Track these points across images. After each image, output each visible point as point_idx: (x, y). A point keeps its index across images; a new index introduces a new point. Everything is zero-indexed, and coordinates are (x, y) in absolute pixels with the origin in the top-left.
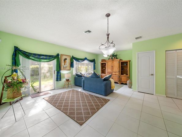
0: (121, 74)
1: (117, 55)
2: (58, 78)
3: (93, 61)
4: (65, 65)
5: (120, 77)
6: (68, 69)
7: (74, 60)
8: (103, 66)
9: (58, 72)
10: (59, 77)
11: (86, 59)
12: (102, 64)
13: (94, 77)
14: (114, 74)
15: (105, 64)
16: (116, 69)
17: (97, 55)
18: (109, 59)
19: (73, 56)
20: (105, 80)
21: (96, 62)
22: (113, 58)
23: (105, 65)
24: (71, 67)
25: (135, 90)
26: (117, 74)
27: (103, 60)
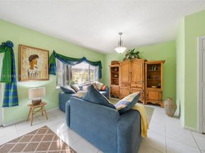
0: (148, 87)
1: (138, 53)
2: (8, 99)
3: (98, 64)
4: (32, 68)
5: (145, 91)
6: (44, 78)
7: (57, 60)
8: (115, 71)
9: (11, 85)
10: (11, 97)
11: (84, 59)
12: (112, 69)
13: (92, 100)
14: (135, 85)
15: (118, 68)
16: (138, 77)
17: (104, 55)
18: (125, 59)
19: (54, 53)
20: (122, 112)
21: (103, 66)
22: (133, 57)
23: (118, 70)
24: (49, 73)
25: (193, 129)
26: (141, 86)
27: (113, 63)
